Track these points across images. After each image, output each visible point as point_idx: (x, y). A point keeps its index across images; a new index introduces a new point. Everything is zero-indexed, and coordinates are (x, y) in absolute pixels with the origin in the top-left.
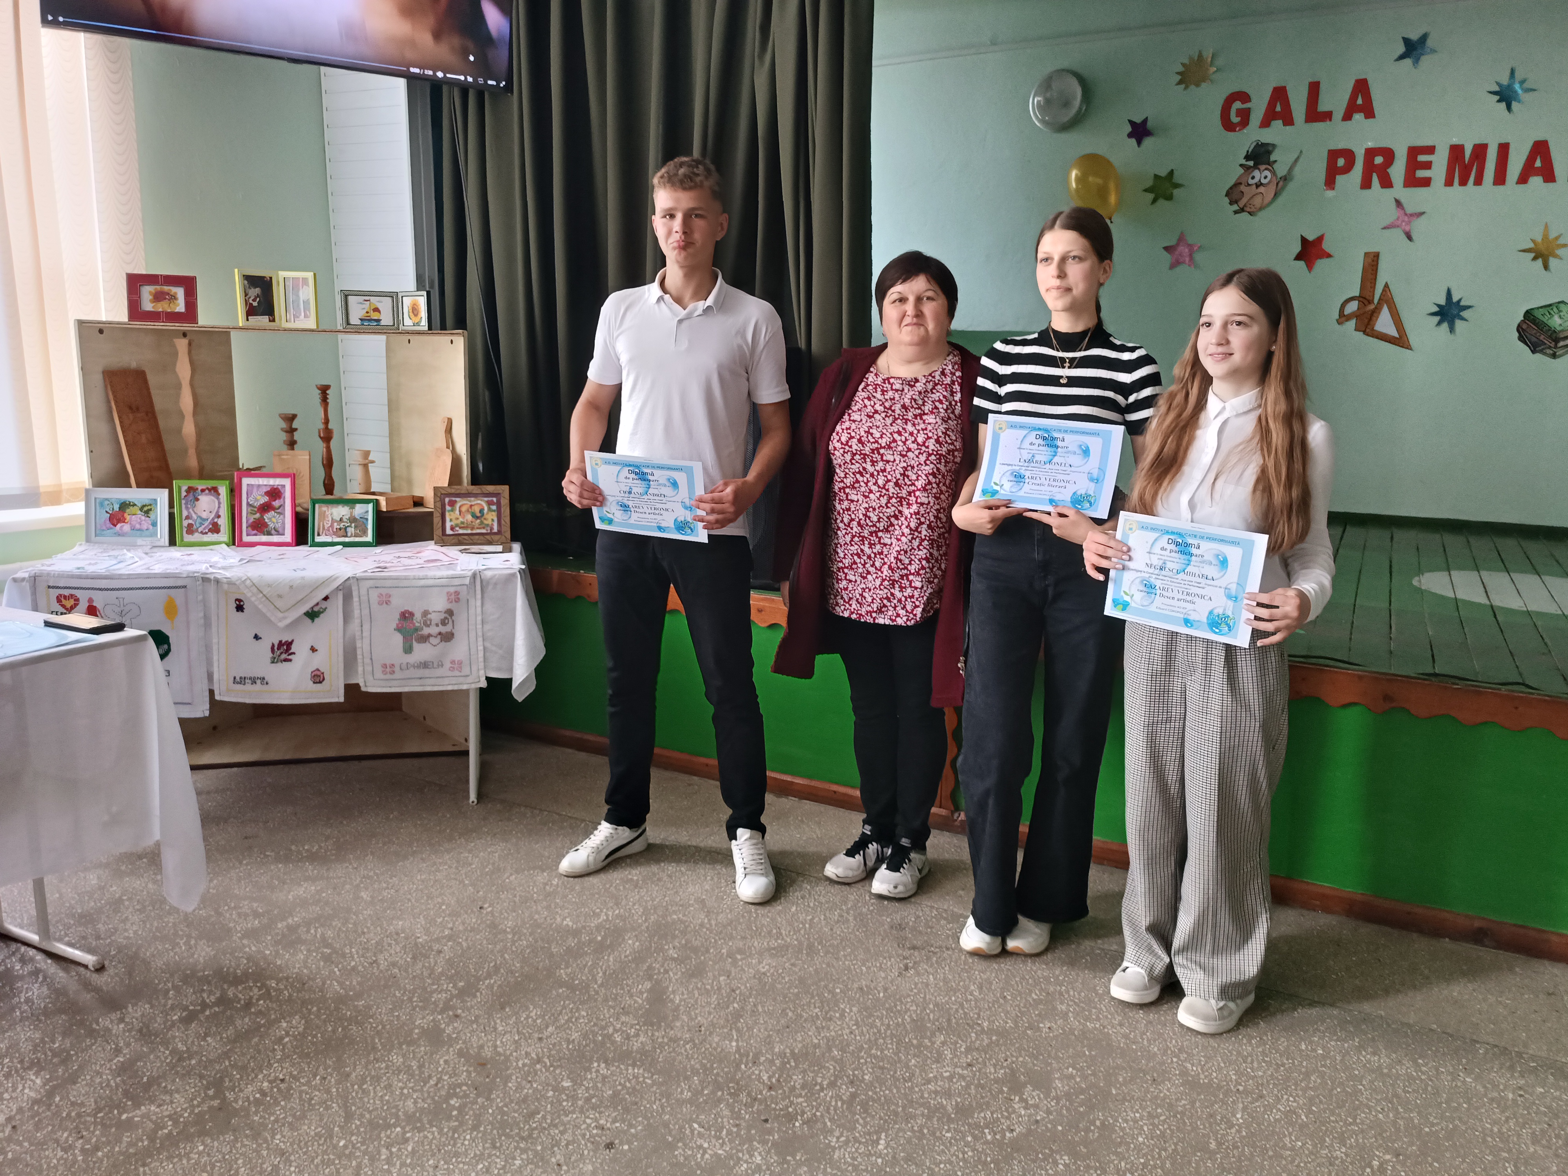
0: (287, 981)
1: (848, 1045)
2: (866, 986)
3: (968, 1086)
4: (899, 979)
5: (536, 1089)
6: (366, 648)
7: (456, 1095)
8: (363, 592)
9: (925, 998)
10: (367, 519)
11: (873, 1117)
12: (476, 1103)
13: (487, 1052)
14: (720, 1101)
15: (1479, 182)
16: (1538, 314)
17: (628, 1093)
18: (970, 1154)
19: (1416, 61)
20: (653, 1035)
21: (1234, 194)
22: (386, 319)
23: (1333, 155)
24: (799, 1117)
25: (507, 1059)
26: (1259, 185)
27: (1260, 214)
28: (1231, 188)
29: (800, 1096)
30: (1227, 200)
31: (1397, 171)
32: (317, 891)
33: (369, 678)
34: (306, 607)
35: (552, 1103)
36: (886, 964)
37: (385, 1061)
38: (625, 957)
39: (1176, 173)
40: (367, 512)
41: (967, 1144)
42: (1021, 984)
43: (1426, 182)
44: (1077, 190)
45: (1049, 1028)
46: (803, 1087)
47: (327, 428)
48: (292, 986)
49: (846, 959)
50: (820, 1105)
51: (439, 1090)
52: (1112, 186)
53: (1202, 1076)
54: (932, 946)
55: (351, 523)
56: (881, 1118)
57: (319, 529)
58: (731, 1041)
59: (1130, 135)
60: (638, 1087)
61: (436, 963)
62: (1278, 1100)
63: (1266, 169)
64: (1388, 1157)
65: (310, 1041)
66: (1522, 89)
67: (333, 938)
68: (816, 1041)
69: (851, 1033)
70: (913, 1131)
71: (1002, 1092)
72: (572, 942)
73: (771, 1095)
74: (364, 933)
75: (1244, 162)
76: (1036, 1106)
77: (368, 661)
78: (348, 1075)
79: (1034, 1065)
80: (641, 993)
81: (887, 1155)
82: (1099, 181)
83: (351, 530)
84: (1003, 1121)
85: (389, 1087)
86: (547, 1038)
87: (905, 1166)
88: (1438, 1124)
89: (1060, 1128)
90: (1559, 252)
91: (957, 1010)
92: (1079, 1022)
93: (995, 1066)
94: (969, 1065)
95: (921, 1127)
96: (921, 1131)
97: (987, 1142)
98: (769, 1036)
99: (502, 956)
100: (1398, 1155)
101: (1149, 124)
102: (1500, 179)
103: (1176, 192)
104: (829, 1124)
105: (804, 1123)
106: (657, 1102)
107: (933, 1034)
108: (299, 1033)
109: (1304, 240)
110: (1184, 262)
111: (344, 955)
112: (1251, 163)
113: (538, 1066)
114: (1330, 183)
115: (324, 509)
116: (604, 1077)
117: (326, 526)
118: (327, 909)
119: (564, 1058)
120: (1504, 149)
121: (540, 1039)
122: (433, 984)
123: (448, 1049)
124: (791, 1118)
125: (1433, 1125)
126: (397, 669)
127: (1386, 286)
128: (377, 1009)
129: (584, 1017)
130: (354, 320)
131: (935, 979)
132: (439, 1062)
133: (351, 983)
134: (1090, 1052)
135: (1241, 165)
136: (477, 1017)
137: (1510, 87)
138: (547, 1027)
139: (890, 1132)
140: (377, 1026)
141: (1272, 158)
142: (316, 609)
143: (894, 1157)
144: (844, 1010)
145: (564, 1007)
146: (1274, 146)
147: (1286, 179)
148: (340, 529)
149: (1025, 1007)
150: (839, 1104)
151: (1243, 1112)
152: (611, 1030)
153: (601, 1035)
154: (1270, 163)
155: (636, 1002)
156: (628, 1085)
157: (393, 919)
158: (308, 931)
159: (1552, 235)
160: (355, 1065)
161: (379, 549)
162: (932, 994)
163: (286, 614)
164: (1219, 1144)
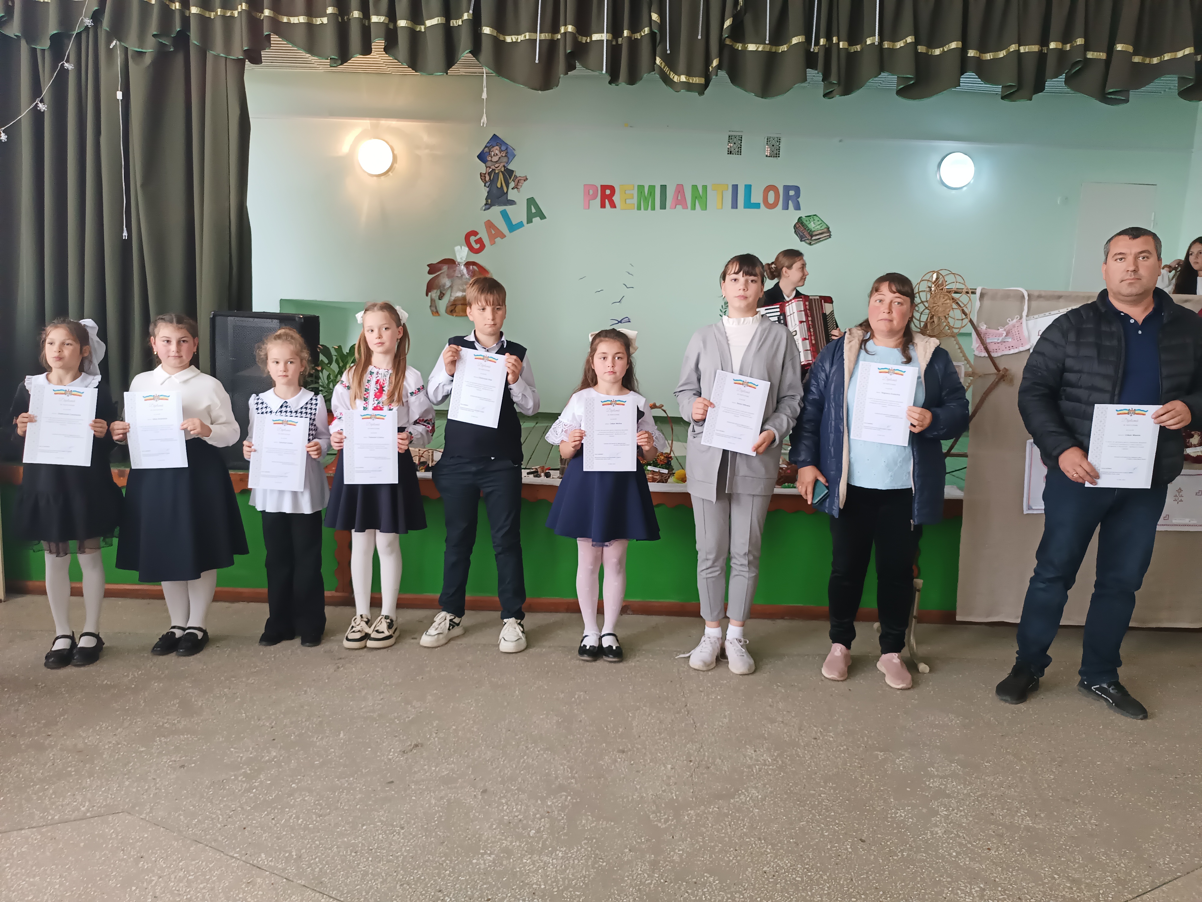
11: (334, 727)
12: (86, 767)
13: (80, 746)
14: (243, 738)
17: (184, 746)
20: (190, 721)
24: (293, 735)
25: (96, 747)
29: (290, 727)
35: (137, 758)
36: (326, 668)
38: (156, 691)
41: (387, 726)
46: (291, 724)
56: (338, 727)
60: (190, 742)
94: (382, 699)
106: (205, 745)
113: (120, 746)
116: (166, 743)
119: (135, 740)
132: (48, 756)
136: (64, 733)
138: (117, 730)
145: (124, 720)
150: (314, 726)
152: (161, 723)
153: (155, 726)
155: (172, 709)
156: (183, 742)
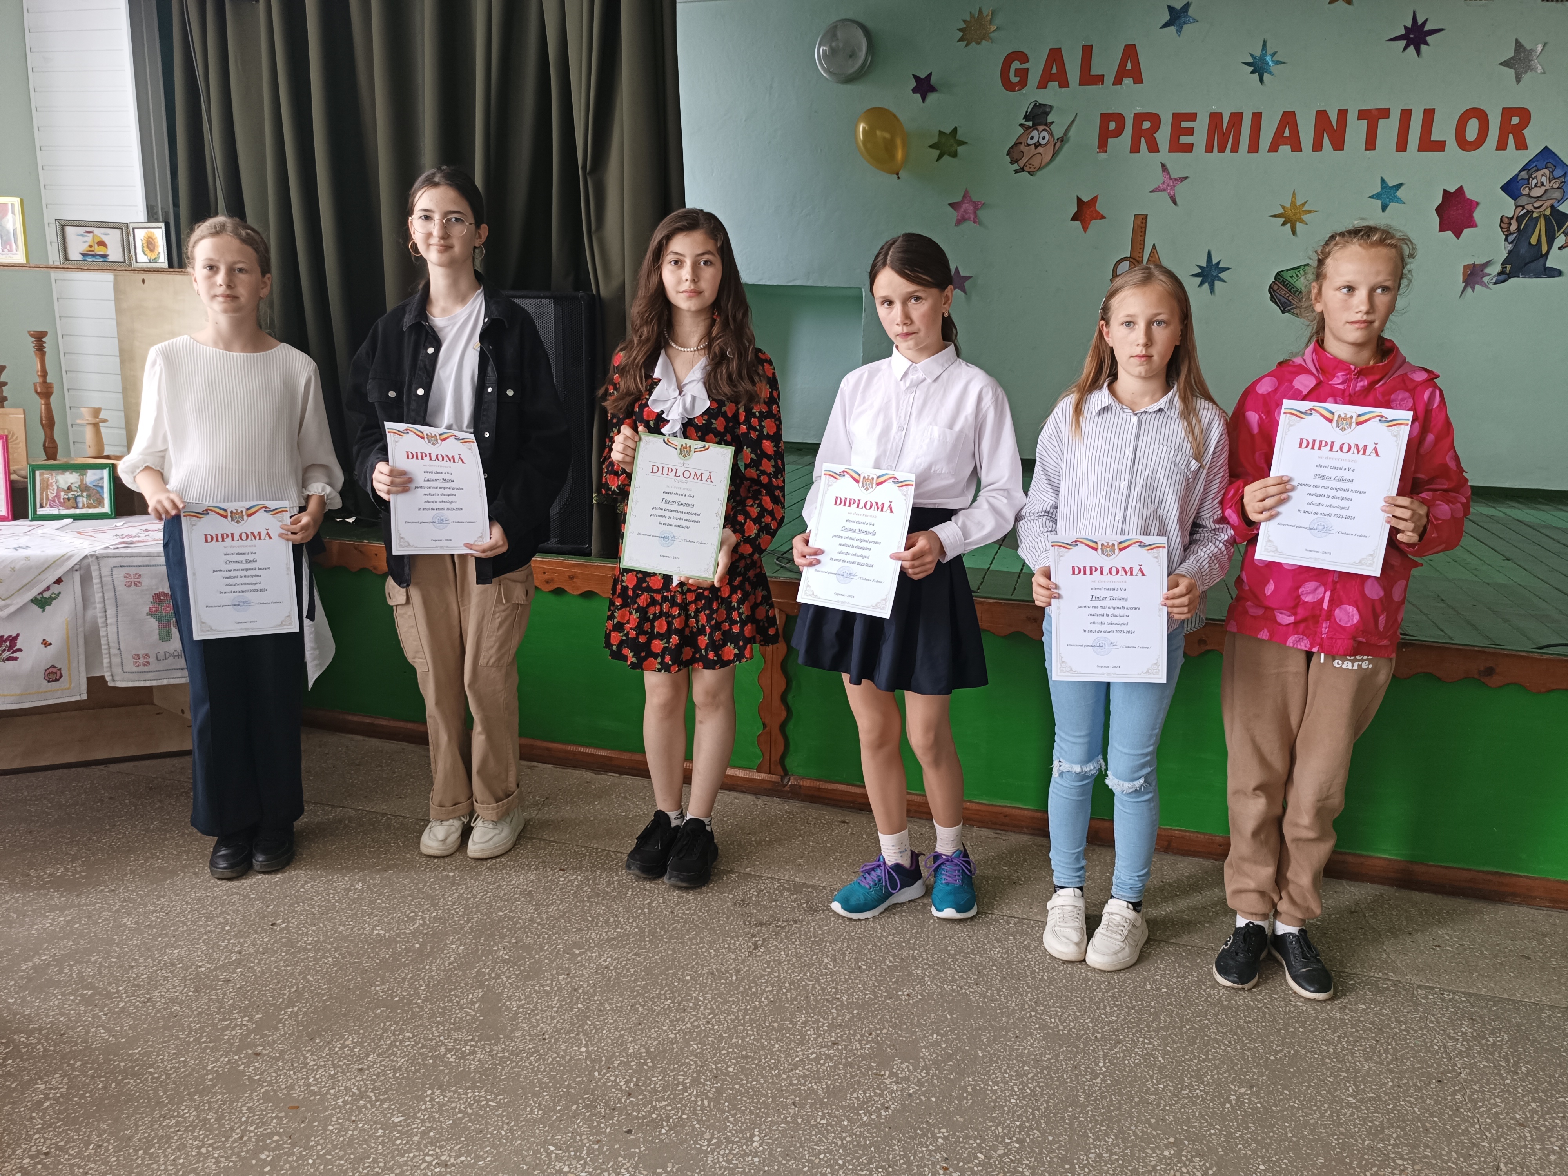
0: (40, 1033)
1: (707, 1036)
2: (717, 970)
3: (836, 1067)
4: (750, 958)
5: (362, 1129)
6: (112, 637)
7: (266, 1147)
8: (105, 571)
9: (779, 976)
10: (102, 487)
11: (744, 1112)
12: (293, 1154)
13: (298, 1092)
14: (576, 1115)
15: (1235, 149)
16: (1287, 276)
17: (470, 1121)
18: (848, 1139)
19: (1179, 31)
20: (491, 1050)
21: (1014, 154)
22: (115, 253)
23: (1106, 118)
24: (665, 1123)
25: (324, 1097)
26: (1038, 145)
27: (1039, 174)
28: (1012, 147)
29: (663, 1099)
30: (1008, 159)
31: (1163, 136)
32: (68, 922)
33: (117, 670)
34: (33, 593)
35: (383, 1143)
36: (734, 944)
37: (174, 1117)
38: (450, 964)
39: (960, 132)
40: (102, 479)
41: (844, 1129)
42: (874, 951)
43: (1189, 148)
44: (865, 142)
45: (908, 995)
46: (664, 1090)
47: (45, 382)
48: (47, 1039)
49: (692, 944)
50: (685, 1106)
51: (245, 1143)
52: (899, 142)
53: (1061, 1028)
54: (779, 920)
55: (82, 491)
56: (751, 1113)
57: (41, 499)
58: (579, 1047)
59: (915, 91)
60: (481, 1112)
61: (225, 994)
62: (1135, 1044)
63: (1044, 130)
64: (1243, 1090)
65: (77, 1103)
66: (1273, 61)
67: (94, 976)
68: (672, 1036)
69: (708, 1023)
70: (787, 1123)
71: (871, 1068)
72: (385, 954)
73: (631, 1101)
74: (132, 967)
75: (1023, 122)
76: (907, 1079)
77: (114, 651)
78: (130, 1138)
79: (900, 1036)
80: (473, 1003)
81: (763, 1152)
82: (887, 135)
83: (82, 500)
84: (876, 1099)
85: (182, 1147)
86: (369, 1068)
87: (784, 1162)
88: (1281, 1051)
89: (934, 1099)
90: (1305, 217)
91: (814, 986)
92: (936, 985)
93: (860, 1041)
94: (835, 1044)
95: (795, 1116)
96: (795, 1121)
97: (864, 1124)
98: (621, 1036)
99: (304, 978)
100: (1252, 1087)
101: (933, 81)
102: (1254, 147)
103: (960, 149)
104: (697, 1126)
105: (670, 1129)
106: (506, 1127)
107: (793, 1015)
108: (62, 1096)
109: (1079, 200)
110: (969, 219)
111: (109, 995)
112: (1030, 123)
113: (362, 1102)
114: (1103, 146)
115: (46, 476)
116: (441, 1105)
117: (51, 496)
118: (82, 942)
119: (391, 1089)
120: (1257, 117)
121: (361, 1070)
122: (224, 1020)
123: (251, 1094)
124: (656, 1125)
125: (1277, 1052)
126: (152, 660)
127: (1154, 247)
128: (158, 1055)
129: (409, 1038)
130: (75, 254)
131: (787, 955)
132: (241, 1110)
133: (122, 1028)
134: (951, 1015)
135: (1021, 125)
136: (282, 1052)
137: (1262, 59)
138: (368, 1056)
139: (763, 1127)
140: (160, 1077)
141: (1050, 119)
142: (47, 595)
143: (770, 1154)
144: (697, 999)
146: (1051, 107)
147: (1063, 140)
148: (69, 499)
149: (881, 976)
151: (1104, 1060)
152: (442, 1050)
153: (431, 1057)
154: (1048, 124)
155: (467, 1014)
156: (469, 1111)
157: (166, 947)
158: (61, 971)
159: (1299, 203)
160: (137, 1126)
161: (120, 522)
162: (787, 972)
163: (8, 601)
164: (1088, 1096)
